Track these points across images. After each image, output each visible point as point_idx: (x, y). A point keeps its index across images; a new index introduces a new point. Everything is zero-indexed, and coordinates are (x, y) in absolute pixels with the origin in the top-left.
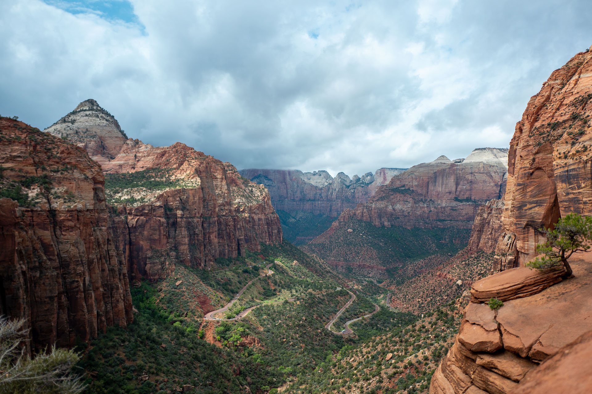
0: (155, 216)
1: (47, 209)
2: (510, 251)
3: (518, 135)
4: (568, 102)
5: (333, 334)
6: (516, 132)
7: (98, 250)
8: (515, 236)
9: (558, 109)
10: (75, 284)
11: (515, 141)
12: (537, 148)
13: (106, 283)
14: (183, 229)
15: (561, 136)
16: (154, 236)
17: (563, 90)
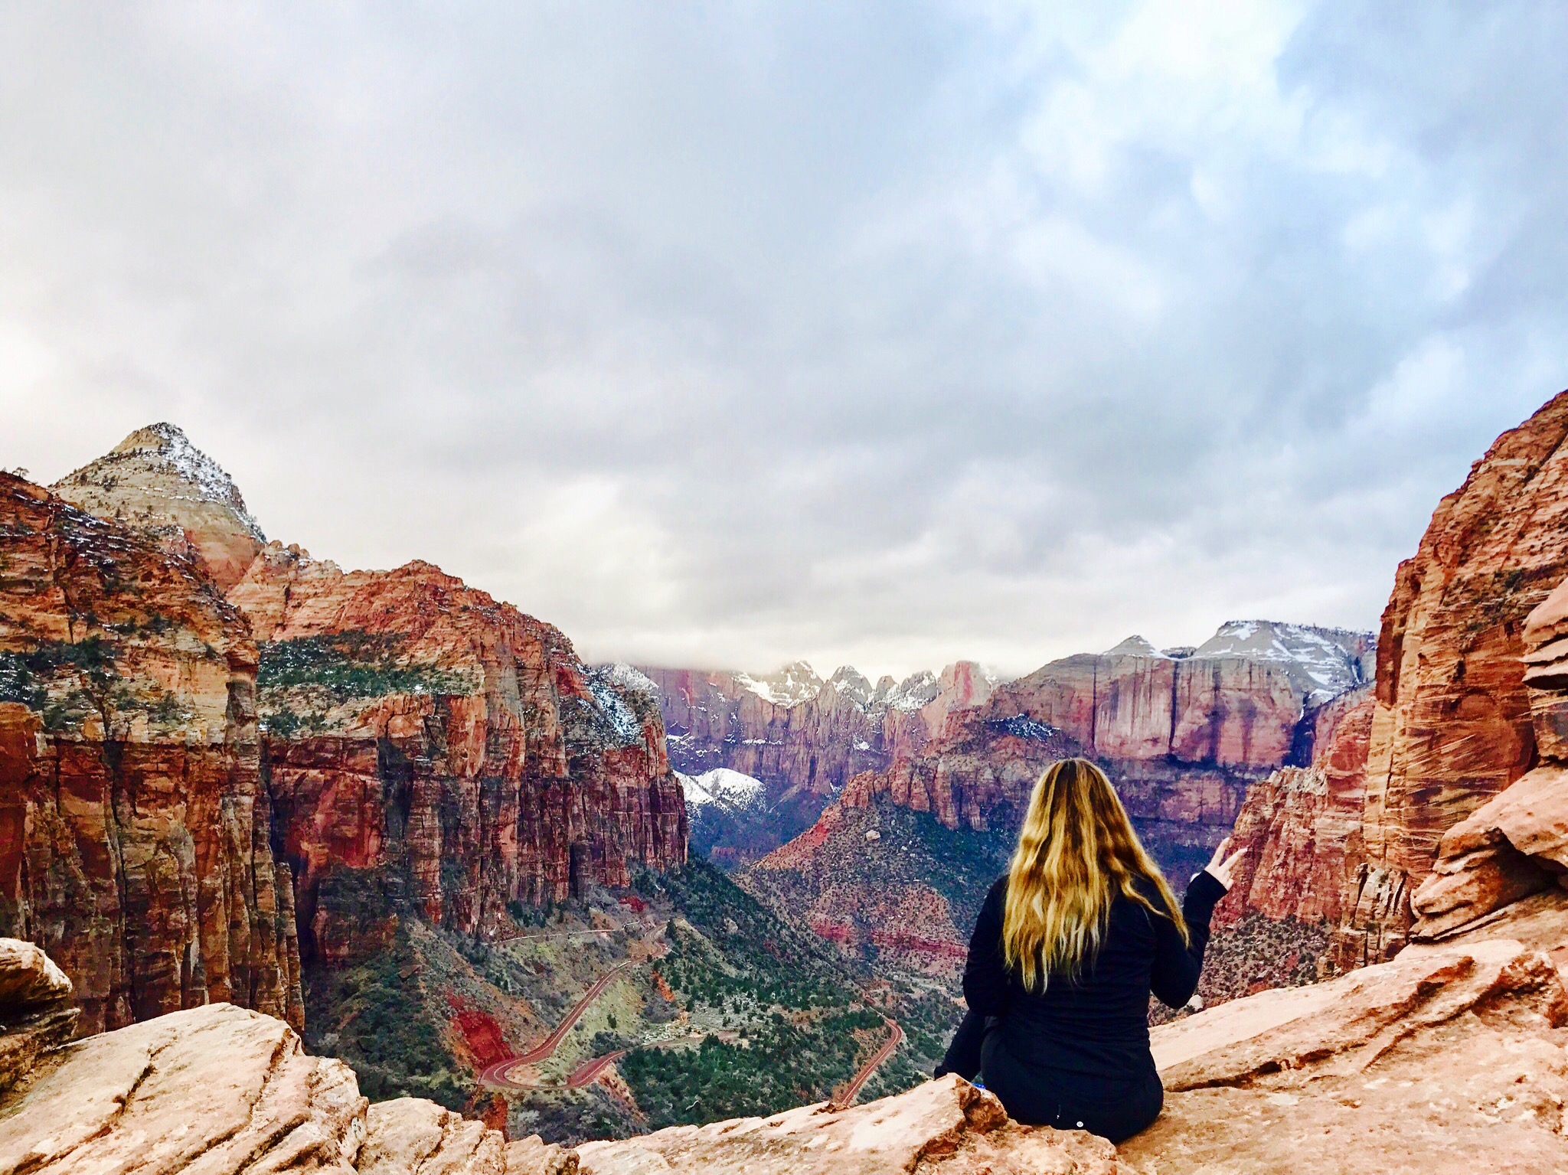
0: (352, 770)
1: (101, 739)
2: (1389, 916)
3: (1402, 596)
4: (1547, 518)
6: (1397, 588)
7: (228, 865)
8: (1404, 874)
9: (1520, 535)
10: (161, 964)
11: (1395, 613)
12: (1471, 636)
13: (240, 962)
14: (429, 810)
16: (344, 828)
17: (1532, 486)
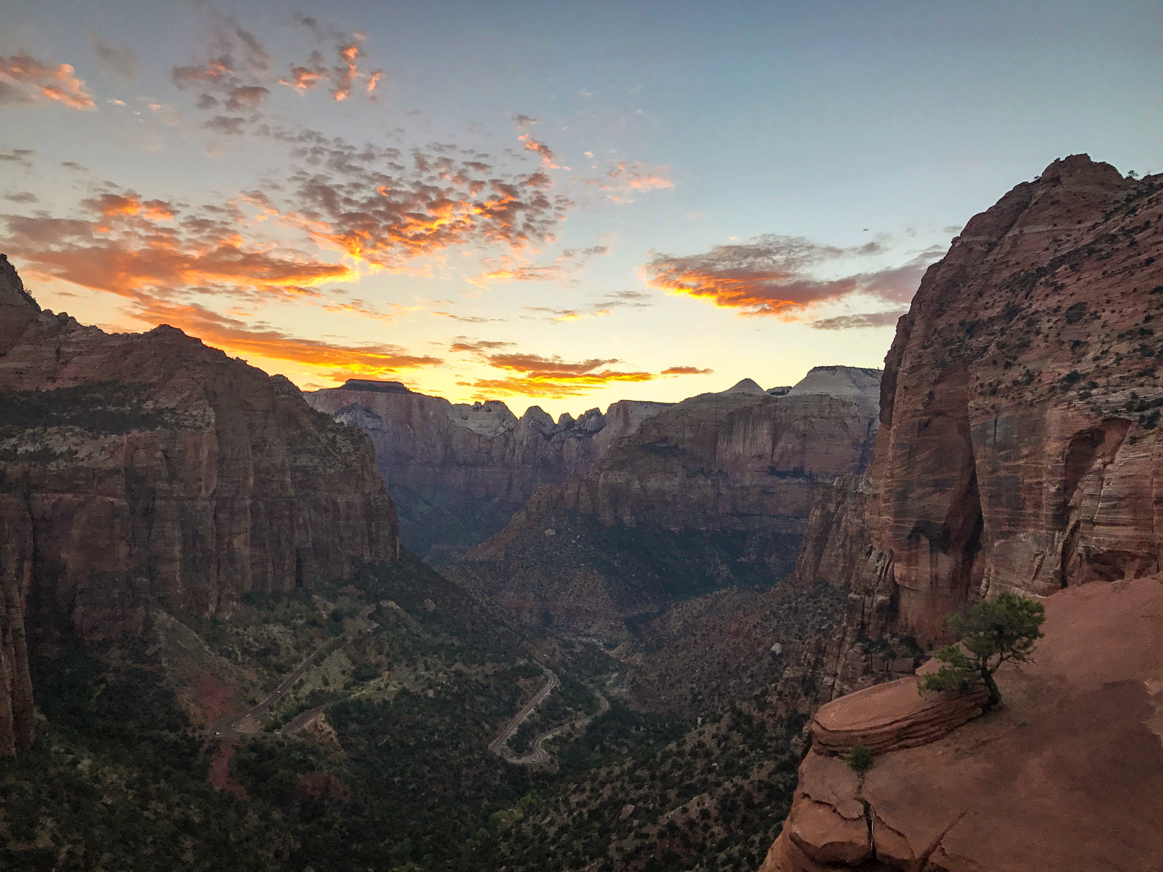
0: (102, 493)
2: (881, 583)
3: (900, 342)
4: (999, 281)
5: (505, 763)
6: (897, 338)
8: (891, 552)
9: (980, 294)
11: (895, 355)
12: (938, 372)
14: (170, 523)
15: (985, 349)
16: (97, 539)
17: (990, 258)
